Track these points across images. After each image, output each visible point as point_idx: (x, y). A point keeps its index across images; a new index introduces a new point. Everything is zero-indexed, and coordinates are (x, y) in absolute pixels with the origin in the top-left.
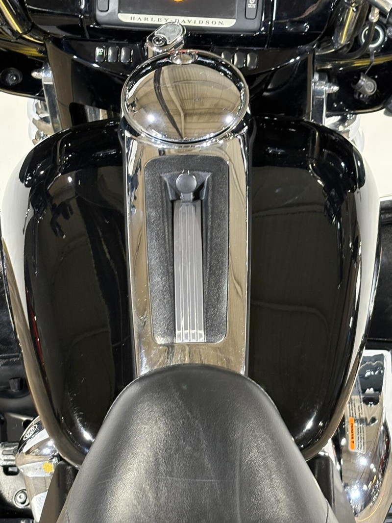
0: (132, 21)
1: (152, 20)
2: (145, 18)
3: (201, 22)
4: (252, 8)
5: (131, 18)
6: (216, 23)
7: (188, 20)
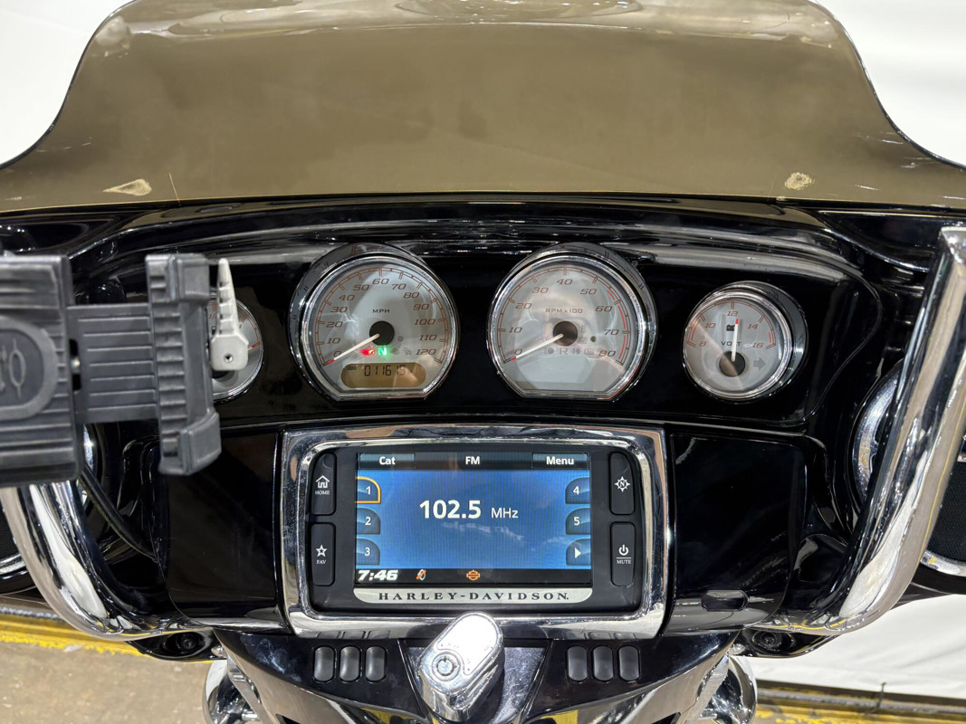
0: (383, 601)
1: (423, 598)
2: (409, 595)
3: (522, 596)
4: (625, 565)
5: (381, 594)
6: (552, 596)
7: (497, 594)
